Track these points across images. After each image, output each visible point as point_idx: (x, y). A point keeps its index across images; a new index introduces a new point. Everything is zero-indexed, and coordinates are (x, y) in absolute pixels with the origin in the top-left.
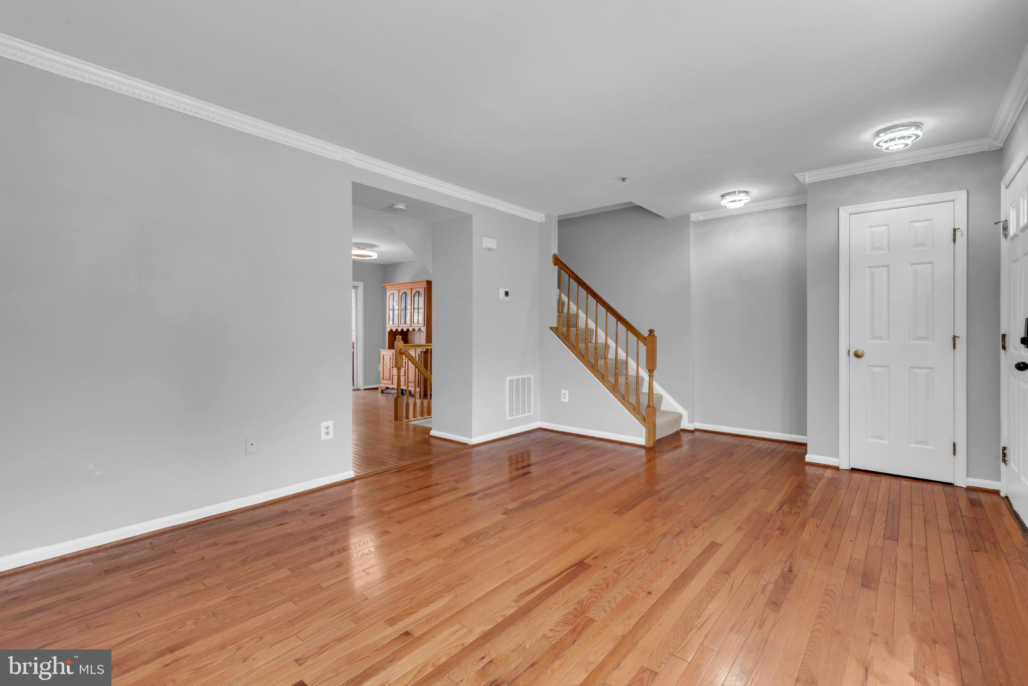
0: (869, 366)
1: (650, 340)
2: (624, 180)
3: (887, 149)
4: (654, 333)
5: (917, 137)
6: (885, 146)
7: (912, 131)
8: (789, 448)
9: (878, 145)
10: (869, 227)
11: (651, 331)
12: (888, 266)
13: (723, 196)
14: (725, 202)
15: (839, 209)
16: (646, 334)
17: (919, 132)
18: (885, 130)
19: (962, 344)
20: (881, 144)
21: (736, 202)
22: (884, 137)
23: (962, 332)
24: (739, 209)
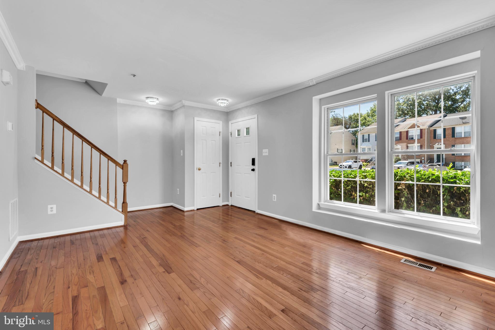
0: (202, 173)
1: (124, 166)
2: (134, 76)
3: (220, 105)
4: (127, 162)
5: (227, 103)
6: (220, 104)
7: (226, 102)
8: (161, 210)
9: (218, 103)
10: (202, 126)
11: (125, 161)
12: (206, 140)
13: (148, 98)
14: (148, 101)
15: (194, 118)
16: (122, 163)
17: (228, 103)
18: (222, 99)
19: (221, 165)
20: (219, 103)
21: (153, 102)
22: (220, 101)
23: (221, 162)
24: (153, 105)
